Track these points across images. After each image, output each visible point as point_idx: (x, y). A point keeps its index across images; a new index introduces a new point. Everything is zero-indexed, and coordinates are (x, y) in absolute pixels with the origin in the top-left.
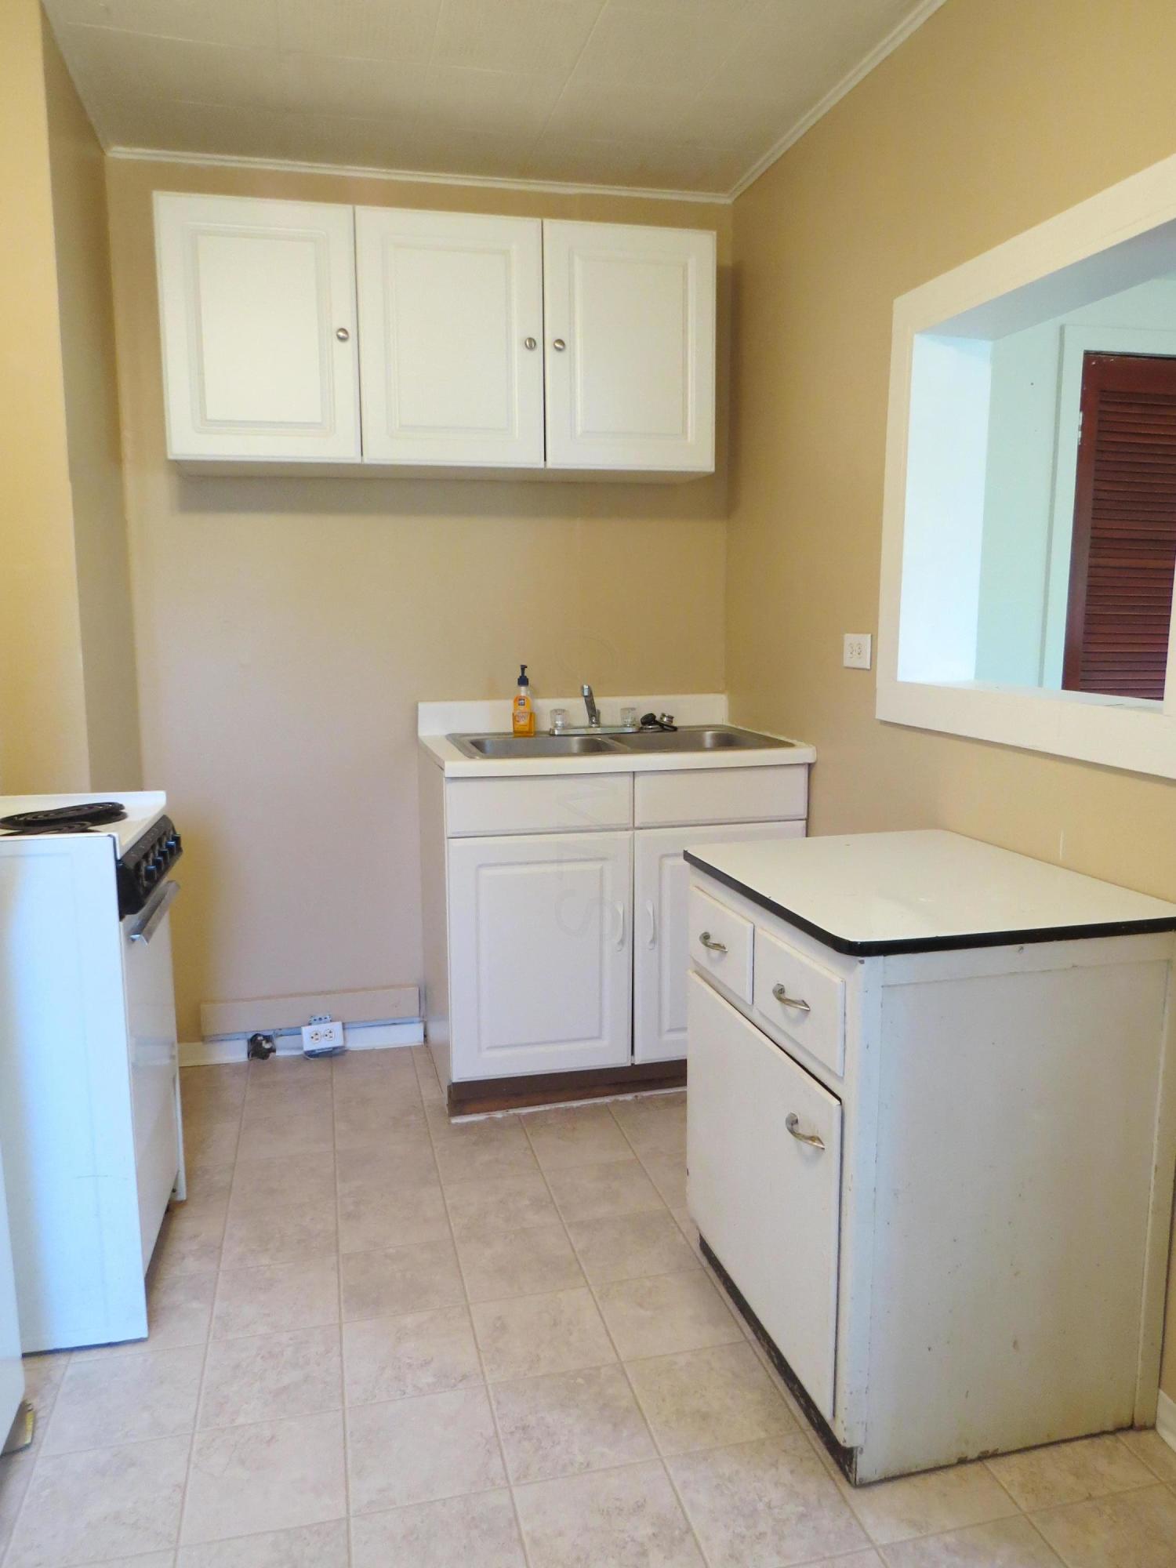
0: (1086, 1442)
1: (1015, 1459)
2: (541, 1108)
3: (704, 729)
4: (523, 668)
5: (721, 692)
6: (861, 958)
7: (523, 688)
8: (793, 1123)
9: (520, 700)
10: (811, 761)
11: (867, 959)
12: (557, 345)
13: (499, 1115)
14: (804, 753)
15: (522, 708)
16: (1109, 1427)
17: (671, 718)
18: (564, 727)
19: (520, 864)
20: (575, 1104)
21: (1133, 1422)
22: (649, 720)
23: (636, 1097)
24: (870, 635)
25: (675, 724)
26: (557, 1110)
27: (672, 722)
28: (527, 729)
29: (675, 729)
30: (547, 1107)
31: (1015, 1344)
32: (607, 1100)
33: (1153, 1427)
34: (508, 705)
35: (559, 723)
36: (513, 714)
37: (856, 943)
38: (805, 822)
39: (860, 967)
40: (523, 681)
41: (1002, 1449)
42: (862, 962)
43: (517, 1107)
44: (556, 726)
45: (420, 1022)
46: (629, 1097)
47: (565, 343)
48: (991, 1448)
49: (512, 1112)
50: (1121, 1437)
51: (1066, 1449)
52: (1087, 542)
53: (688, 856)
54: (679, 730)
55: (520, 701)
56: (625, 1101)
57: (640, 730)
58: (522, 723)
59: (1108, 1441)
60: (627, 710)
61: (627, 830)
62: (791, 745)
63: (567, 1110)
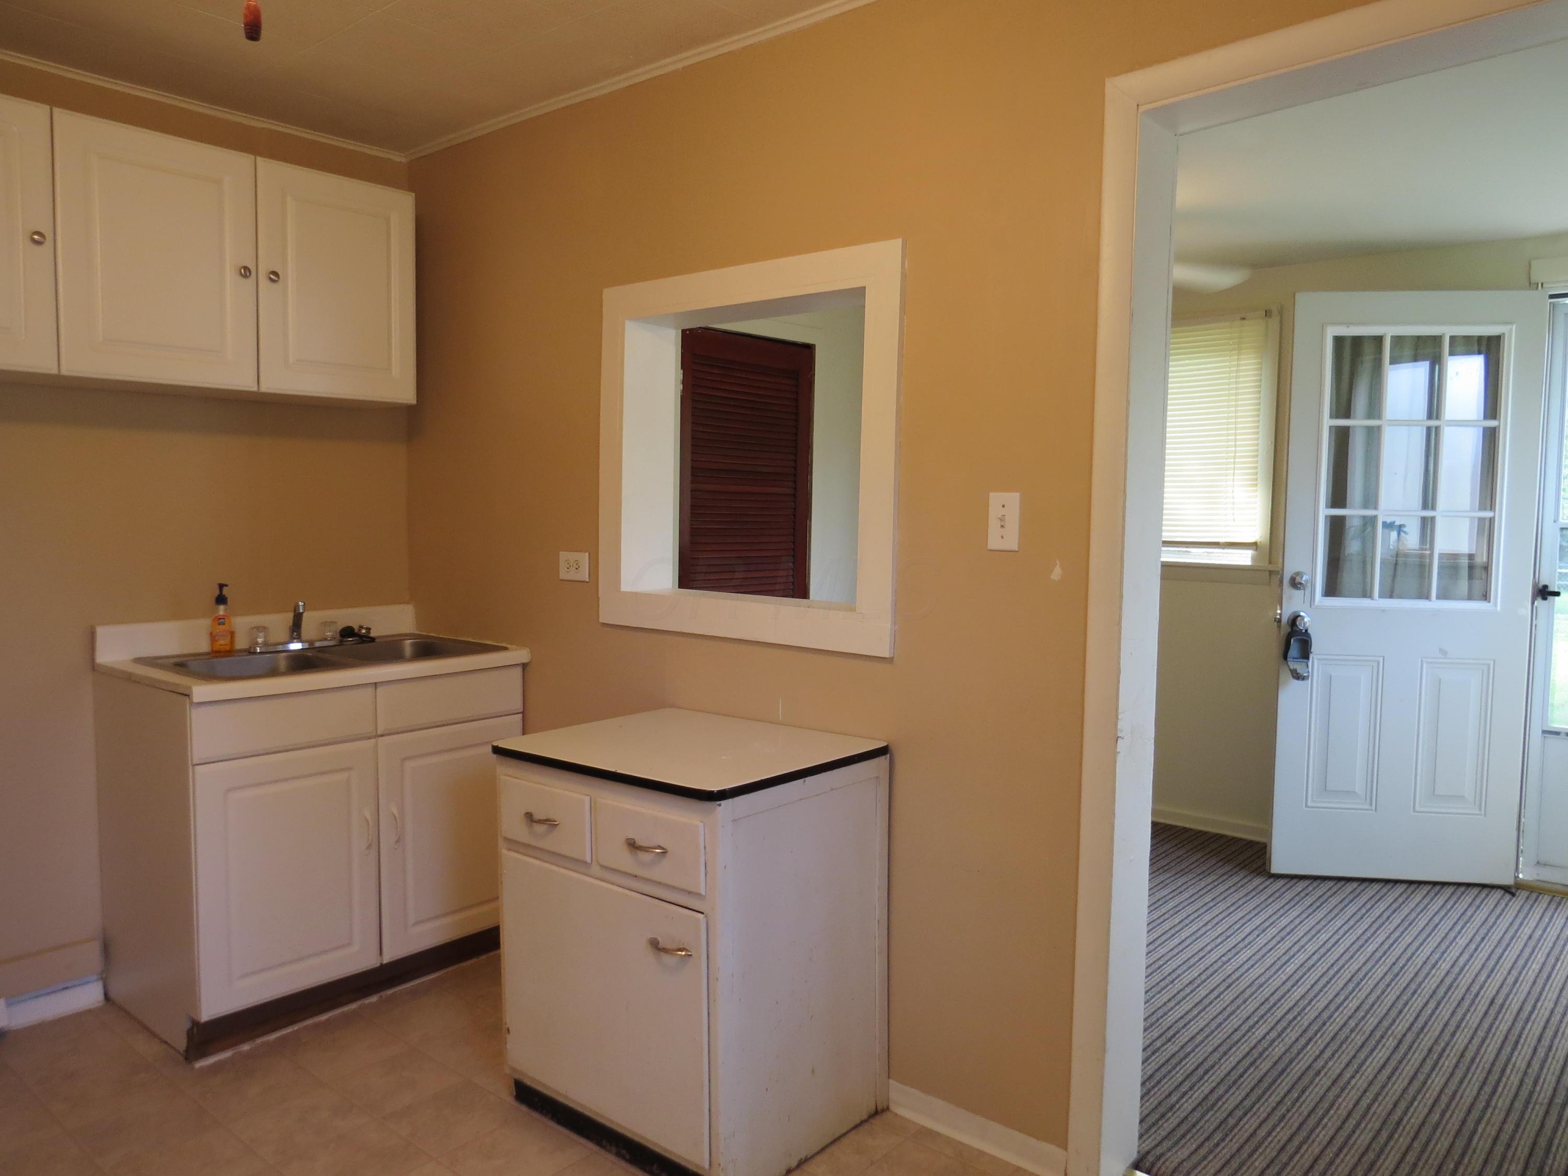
0: (854, 1132)
1: (818, 1159)
2: (289, 1030)
3: (402, 638)
4: (221, 586)
5: (408, 603)
6: (718, 803)
7: (222, 607)
8: (655, 945)
9: (220, 619)
10: (526, 660)
11: (723, 803)
12: (272, 276)
13: (246, 1047)
14: (520, 655)
15: (222, 627)
16: (865, 1117)
17: (368, 629)
18: (265, 644)
19: (270, 782)
20: (324, 1017)
21: (877, 1109)
22: (347, 632)
23: (381, 997)
24: (587, 554)
25: (373, 634)
26: (306, 1028)
27: (370, 633)
28: (228, 648)
29: (373, 640)
30: (296, 1027)
31: (813, 1071)
32: (353, 1006)
33: (888, 1108)
34: (204, 624)
35: (260, 640)
36: (211, 634)
37: (713, 792)
38: (521, 715)
39: (719, 809)
40: (221, 600)
41: (810, 1154)
42: (720, 805)
43: (263, 1034)
44: (257, 644)
45: (97, 980)
46: (374, 999)
47: (280, 275)
48: (803, 1156)
49: (259, 1041)
50: (872, 1121)
51: (845, 1141)
52: (689, 473)
53: (497, 750)
54: (377, 640)
55: (220, 621)
56: (369, 1003)
57: (341, 643)
58: (222, 642)
59: (866, 1126)
60: (325, 624)
61: (369, 738)
62: (506, 649)
63: (317, 1026)
